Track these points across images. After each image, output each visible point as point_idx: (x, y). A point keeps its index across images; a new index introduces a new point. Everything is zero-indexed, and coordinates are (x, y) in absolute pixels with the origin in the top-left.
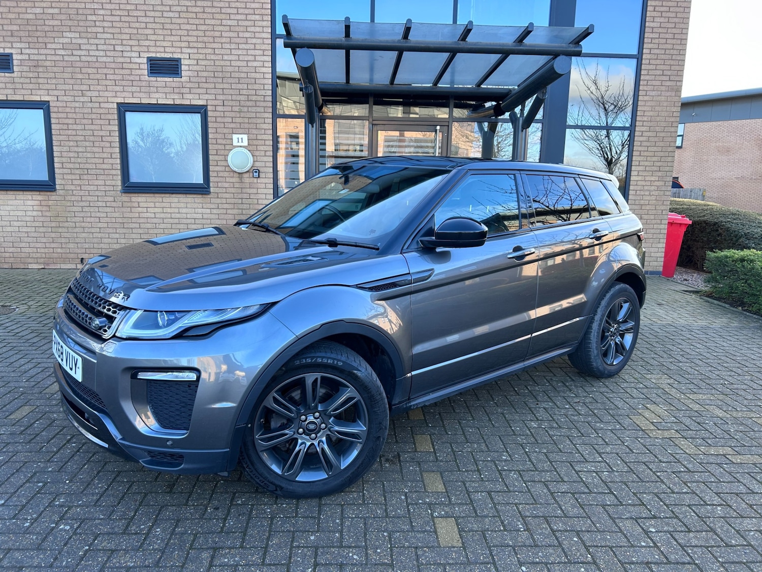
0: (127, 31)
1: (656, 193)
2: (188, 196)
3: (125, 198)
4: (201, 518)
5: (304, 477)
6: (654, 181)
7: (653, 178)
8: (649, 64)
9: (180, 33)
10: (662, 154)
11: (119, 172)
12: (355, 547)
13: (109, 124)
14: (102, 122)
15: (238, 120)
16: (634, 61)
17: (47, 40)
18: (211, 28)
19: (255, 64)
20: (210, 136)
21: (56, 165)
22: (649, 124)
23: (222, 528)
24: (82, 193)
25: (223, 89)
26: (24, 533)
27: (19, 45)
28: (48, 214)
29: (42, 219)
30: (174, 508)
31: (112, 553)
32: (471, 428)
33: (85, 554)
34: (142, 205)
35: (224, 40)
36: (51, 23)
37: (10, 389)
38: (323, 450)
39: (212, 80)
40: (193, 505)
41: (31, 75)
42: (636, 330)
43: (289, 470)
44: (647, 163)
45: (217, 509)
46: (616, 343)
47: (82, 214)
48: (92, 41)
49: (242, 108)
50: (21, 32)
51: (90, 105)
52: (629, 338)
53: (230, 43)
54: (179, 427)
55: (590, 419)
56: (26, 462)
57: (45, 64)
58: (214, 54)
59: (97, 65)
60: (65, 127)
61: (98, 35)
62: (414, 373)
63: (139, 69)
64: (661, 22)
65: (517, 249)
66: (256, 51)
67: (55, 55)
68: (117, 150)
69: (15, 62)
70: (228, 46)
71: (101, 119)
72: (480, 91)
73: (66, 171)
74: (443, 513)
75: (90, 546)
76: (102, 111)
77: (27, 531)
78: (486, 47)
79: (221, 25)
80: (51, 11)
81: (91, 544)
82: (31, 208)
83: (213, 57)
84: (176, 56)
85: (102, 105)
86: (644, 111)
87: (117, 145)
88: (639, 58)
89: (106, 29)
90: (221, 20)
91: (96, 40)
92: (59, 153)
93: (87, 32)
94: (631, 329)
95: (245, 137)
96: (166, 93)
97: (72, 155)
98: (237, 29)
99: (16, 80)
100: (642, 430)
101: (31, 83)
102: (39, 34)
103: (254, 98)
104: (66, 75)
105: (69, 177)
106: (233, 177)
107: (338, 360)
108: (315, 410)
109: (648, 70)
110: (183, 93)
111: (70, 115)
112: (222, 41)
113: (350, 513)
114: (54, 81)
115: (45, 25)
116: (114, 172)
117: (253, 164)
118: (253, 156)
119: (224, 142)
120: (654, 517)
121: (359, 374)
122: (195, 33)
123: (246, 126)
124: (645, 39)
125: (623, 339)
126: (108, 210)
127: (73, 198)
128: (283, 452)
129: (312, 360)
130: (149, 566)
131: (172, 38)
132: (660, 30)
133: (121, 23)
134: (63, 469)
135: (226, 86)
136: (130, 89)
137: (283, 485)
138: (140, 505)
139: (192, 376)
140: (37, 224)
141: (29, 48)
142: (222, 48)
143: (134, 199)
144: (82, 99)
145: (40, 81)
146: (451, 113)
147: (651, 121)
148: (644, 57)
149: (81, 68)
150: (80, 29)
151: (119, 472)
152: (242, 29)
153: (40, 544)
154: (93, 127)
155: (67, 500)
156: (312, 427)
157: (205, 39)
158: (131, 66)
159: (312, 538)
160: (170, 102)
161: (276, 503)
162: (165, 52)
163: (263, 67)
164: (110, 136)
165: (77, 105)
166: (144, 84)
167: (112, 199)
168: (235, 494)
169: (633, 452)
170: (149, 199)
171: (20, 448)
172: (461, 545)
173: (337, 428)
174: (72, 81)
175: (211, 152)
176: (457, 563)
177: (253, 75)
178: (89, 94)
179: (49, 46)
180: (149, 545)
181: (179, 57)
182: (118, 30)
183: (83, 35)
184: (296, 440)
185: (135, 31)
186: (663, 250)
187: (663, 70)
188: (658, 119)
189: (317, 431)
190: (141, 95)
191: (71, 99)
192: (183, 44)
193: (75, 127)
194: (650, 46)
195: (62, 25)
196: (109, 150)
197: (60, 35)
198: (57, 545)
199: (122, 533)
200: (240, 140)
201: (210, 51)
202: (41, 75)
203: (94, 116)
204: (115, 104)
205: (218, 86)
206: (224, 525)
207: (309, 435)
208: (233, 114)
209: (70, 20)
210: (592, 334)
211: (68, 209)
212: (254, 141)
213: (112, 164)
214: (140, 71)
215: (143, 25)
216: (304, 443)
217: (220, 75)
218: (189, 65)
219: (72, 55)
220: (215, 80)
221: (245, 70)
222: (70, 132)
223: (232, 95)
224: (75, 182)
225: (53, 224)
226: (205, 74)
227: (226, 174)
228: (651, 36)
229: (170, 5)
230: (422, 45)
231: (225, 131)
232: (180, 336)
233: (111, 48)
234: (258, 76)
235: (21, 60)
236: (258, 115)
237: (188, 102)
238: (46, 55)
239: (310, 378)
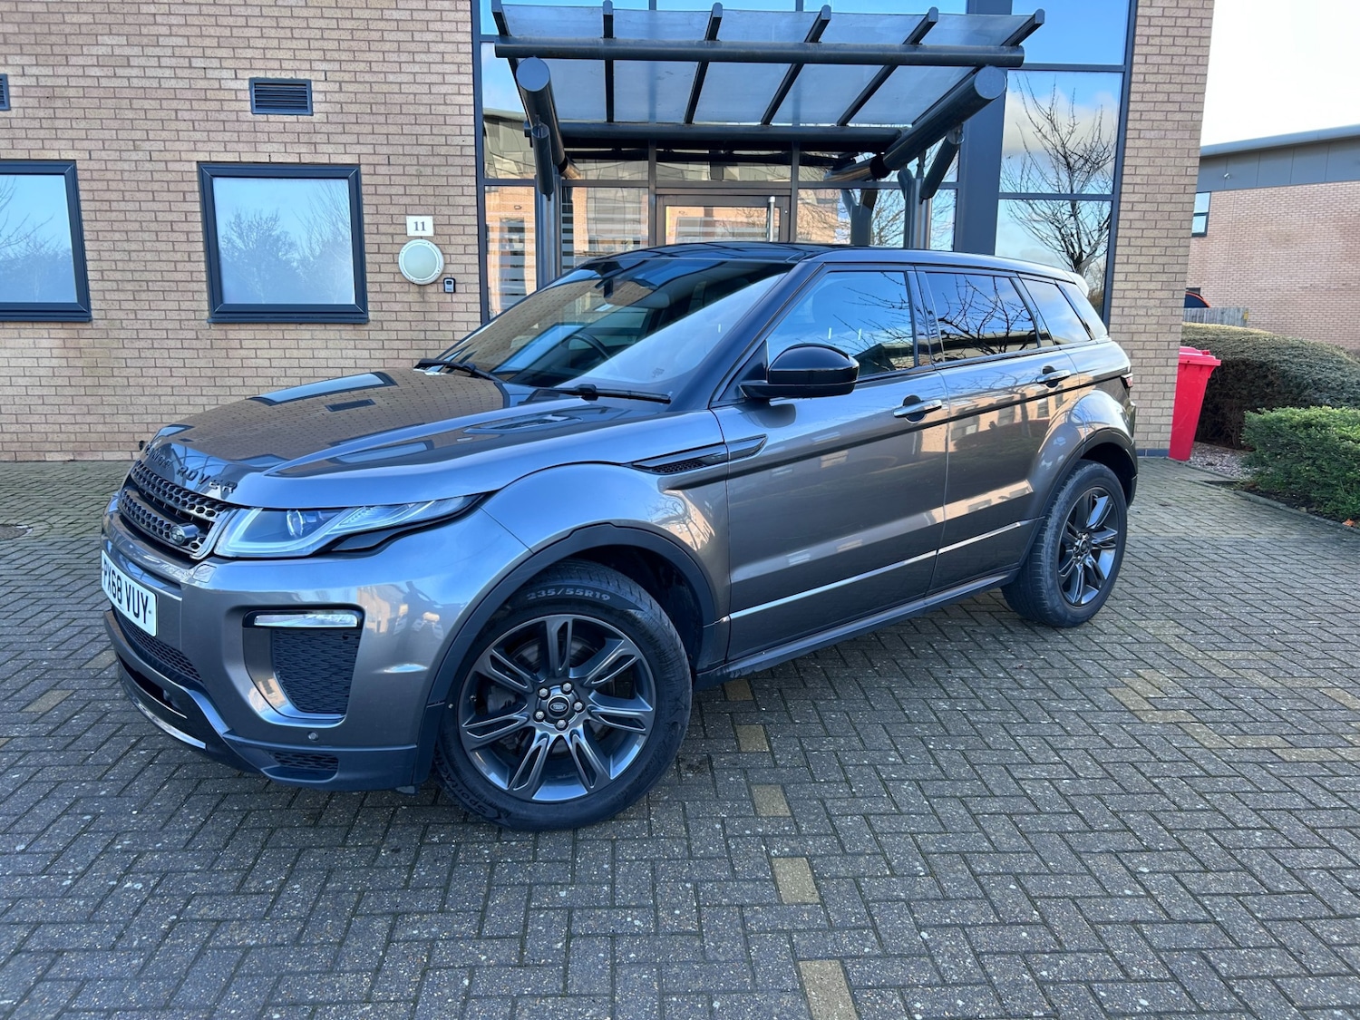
0: (212, 31)
1: (1159, 312)
2: (328, 327)
3: (217, 332)
4: (370, 866)
5: (545, 794)
6: (1154, 291)
7: (1152, 286)
8: (1144, 82)
9: (307, 33)
10: (1168, 242)
11: (204, 286)
12: (637, 907)
13: (185, 201)
14: (171, 197)
15: (416, 190)
16: (1119, 77)
17: (69, 51)
18: (363, 25)
19: (444, 89)
20: (367, 219)
21: (90, 275)
22: (1146, 189)
23: (407, 882)
24: (138, 325)
25: (387, 135)
26: (63, 897)
27: (18, 60)
28: (79, 363)
29: (67, 372)
30: (323, 851)
31: (218, 925)
32: (834, 712)
33: (171, 929)
34: (246, 344)
35: (387, 46)
36: (76, 19)
37: (25, 663)
38: (578, 746)
39: (367, 118)
40: (356, 846)
41: (41, 114)
42: (1119, 544)
43: (520, 783)
44: (1140, 259)
45: (396, 851)
46: (1086, 567)
47: (140, 363)
48: (149, 51)
49: (422, 169)
50: (22, 37)
51: (148, 166)
52: (1107, 557)
53: (399, 51)
54: (328, 708)
55: (1040, 694)
56: (60, 782)
57: (66, 94)
58: (371, 71)
59: (160, 94)
60: (105, 206)
61: (161, 39)
62: (733, 616)
63: (236, 100)
64: (1164, 8)
65: (911, 401)
66: (445, 66)
67: (84, 76)
68: (200, 247)
69: (13, 91)
70: (394, 57)
71: (169, 191)
72: (846, 132)
73: (108, 285)
74: (787, 850)
75: (178, 915)
76: (169, 177)
77: (68, 893)
78: (855, 52)
79: (382, 19)
81: (181, 911)
82: (47, 353)
83: (368, 77)
84: (301, 76)
85: (171, 166)
86: (1136, 166)
87: (200, 237)
88: (1126, 71)
89: (175, 29)
90: (382, 10)
91: (158, 49)
92: (95, 254)
93: (141, 35)
94: (1112, 541)
95: (429, 221)
96: (285, 143)
97: (117, 256)
98: (410, 26)
99: (15, 123)
100: (1130, 711)
101: (41, 128)
102: (53, 39)
103: (443, 150)
104: (104, 113)
105: (116, 296)
106: (408, 292)
107: (603, 592)
108: (564, 678)
109: (1143, 93)
110: (315, 144)
111: (113, 185)
112: (384, 49)
113: (627, 852)
114: (83, 124)
115: (64, 23)
116: (195, 286)
117: (444, 269)
118: (443, 254)
119: (391, 230)
120: (1148, 849)
121: (639, 615)
122: (335, 34)
123: (431, 200)
124: (1137, 38)
125: (1097, 561)
126: (186, 354)
127: (123, 334)
128: (510, 752)
129: (557, 591)
130: (282, 945)
131: (294, 44)
132: (1163, 21)
133: (201, 18)
134: (126, 793)
135: (392, 129)
136: (220, 136)
137: (511, 808)
138: (263, 848)
139: (350, 620)
140: (59, 381)
141: (37, 65)
142: (384, 61)
143: (232, 335)
144: (134, 156)
145: (59, 124)
146: (795, 174)
147: (1147, 184)
148: (1135, 69)
149: (131, 99)
150: (126, 29)
151: (225, 795)
152: (419, 26)
153: (92, 914)
154: (155, 206)
155: (135, 843)
156: (559, 707)
157: (354, 45)
158: (221, 95)
159: (563, 894)
160: (293, 159)
161: (499, 840)
162: (281, 69)
163: (459, 94)
164: (186, 221)
165: (126, 166)
166: (245, 127)
167: (192, 335)
168: (427, 826)
169: (1114, 747)
170: (259, 335)
171: (48, 759)
172: (818, 900)
173: (602, 709)
174: (115, 124)
175: (367, 248)
176: (810, 929)
177: (441, 109)
178: (147, 145)
179: (73, 60)
180: (282, 910)
181: (307, 77)
182: (196, 31)
183: (134, 40)
184: (532, 730)
185: (227, 32)
186: (1171, 412)
187: (1169, 93)
188: (1160, 180)
189: (567, 714)
190: (240, 147)
191: (115, 155)
192: (315, 55)
193: (122, 206)
194: (1146, 50)
195: (95, 23)
196: (185, 247)
197: (91, 40)
198: (122, 915)
199: (234, 893)
200: (420, 227)
201: (362, 66)
202: (59, 113)
203: (156, 186)
204: (195, 165)
205: (378, 129)
206: (410, 877)
207: (555, 722)
208: (406, 180)
209: (110, 13)
210: (1044, 550)
211: (115, 353)
212: (445, 228)
213: (192, 272)
214: (237, 103)
215: (241, 21)
216: (545, 736)
217: (382, 109)
218: (325, 92)
219: (115, 76)
220: (372, 119)
221: (426, 99)
222: (113, 216)
223: (403, 145)
224: (126, 305)
225: (89, 382)
226: (354, 108)
227: (396, 288)
228: (1147, 31)
230: (742, 51)
231: (394, 210)
232: (327, 551)
233: (185, 62)
234: (449, 110)
235: (22, 87)
236: (451, 181)
237: (325, 160)
238: (68, 77)
239: (554, 623)
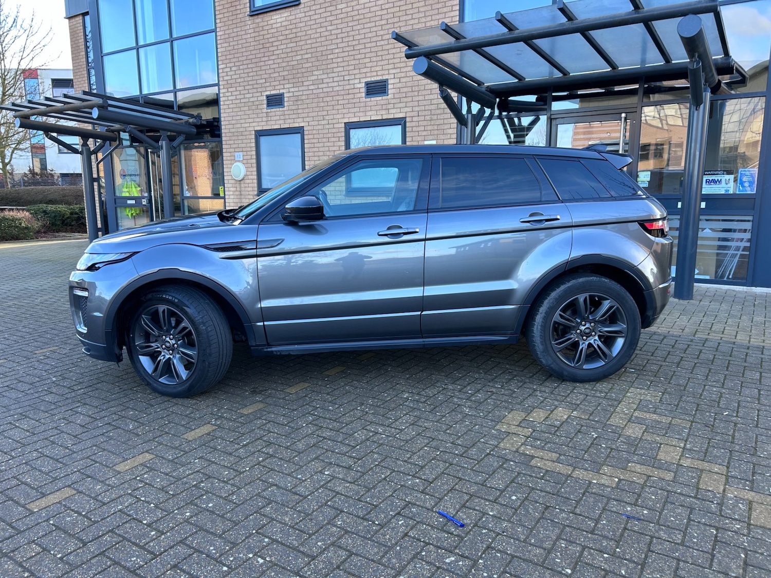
0: (352, 63)
4: (107, 391)
5: (163, 380)
13: (339, 141)
14: (334, 139)
15: (429, 128)
17: (304, 79)
20: (408, 144)
23: (105, 397)
25: (418, 101)
27: (287, 86)
30: (106, 384)
31: (50, 394)
33: (41, 391)
36: (306, 65)
40: (115, 385)
41: (294, 108)
45: (120, 389)
48: (330, 75)
49: (433, 117)
50: (289, 76)
51: (327, 126)
57: (302, 98)
59: (333, 94)
60: (313, 145)
61: (334, 69)
62: (267, 323)
63: (360, 93)
67: (308, 90)
69: (285, 99)
74: (219, 423)
75: (48, 389)
76: (334, 130)
77: (40, 377)
80: (306, 56)
81: (50, 388)
83: (411, 74)
84: (385, 78)
85: (335, 126)
89: (339, 64)
91: (333, 74)
93: (327, 69)
95: (434, 143)
96: (377, 110)
99: (286, 113)
101: (294, 114)
102: (299, 75)
104: (314, 105)
107: (175, 298)
110: (389, 109)
111: (315, 136)
113: (173, 408)
114: (307, 111)
115: (303, 68)
121: (188, 310)
123: (436, 132)
131: (383, 63)
133: (349, 57)
135: (420, 98)
136: (353, 110)
138: (96, 379)
139: (85, 294)
141: (293, 87)
144: (323, 122)
145: (299, 111)
149: (323, 98)
150: (324, 67)
153: (35, 383)
156: (168, 344)
158: (354, 91)
160: (379, 118)
162: (377, 75)
164: (339, 150)
165: (320, 127)
166: (362, 104)
174: (317, 109)
178: (327, 118)
179: (305, 84)
180: (68, 395)
181: (387, 78)
182: (347, 63)
183: (325, 71)
185: (358, 62)
190: (360, 114)
191: (317, 123)
192: (390, 67)
193: (318, 145)
195: (312, 66)
197: (310, 74)
198: (39, 385)
199: (67, 388)
201: (409, 69)
202: (300, 107)
204: (343, 124)
205: (414, 99)
206: (108, 396)
207: (168, 351)
208: (425, 123)
209: (317, 61)
215: (363, 56)
217: (417, 89)
218: (394, 84)
219: (318, 88)
222: (315, 149)
223: (425, 105)
226: (405, 90)
229: (382, 35)
231: (419, 138)
233: (342, 78)
235: (288, 97)
236: (446, 121)
237: (391, 116)
238: (303, 91)
239: (161, 308)
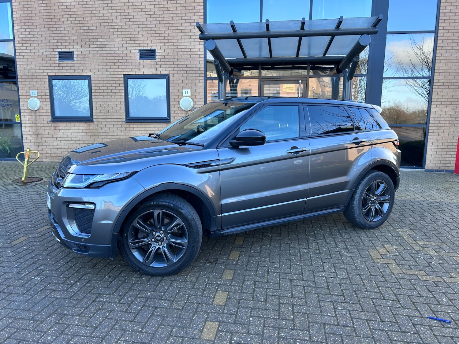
0: (129, 36)
1: (450, 119)
2: (159, 124)
3: (127, 125)
4: (101, 280)
5: (154, 265)
6: (448, 111)
7: (447, 110)
8: (443, 36)
9: (155, 35)
10: (453, 94)
11: (124, 111)
12: (168, 300)
13: (120, 86)
14: (116, 85)
15: (185, 82)
16: (433, 35)
17: (90, 43)
18: (171, 31)
19: (195, 50)
20: (171, 91)
21: (94, 108)
22: (444, 74)
23: (108, 286)
24: (106, 123)
25: (178, 64)
26: (19, 279)
27: (77, 47)
28: (89, 134)
29: (86, 137)
30: (91, 275)
31: (53, 291)
32: (266, 250)
33: (41, 291)
34: (135, 129)
35: (178, 38)
36: (92, 34)
37: (44, 218)
38: (164, 251)
39: (172, 60)
40: (100, 275)
41: (82, 62)
43: (146, 260)
44: (442, 100)
45: (110, 277)
46: (375, 208)
47: (106, 134)
48: (111, 43)
49: (188, 75)
50: (78, 40)
51: (110, 76)
53: (182, 39)
54: (88, 232)
55: (342, 250)
56: (35, 250)
57: (89, 56)
58: (173, 45)
59: (114, 55)
60: (98, 88)
61: (115, 39)
62: (223, 215)
63: (135, 56)
64: (451, 9)
65: (293, 148)
66: (196, 43)
67: (94, 51)
68: (123, 100)
69: (75, 56)
70: (180, 41)
71: (115, 83)
72: (325, 58)
73: (98, 111)
74: (224, 289)
75: (44, 288)
76: (116, 79)
77: (21, 279)
79: (177, 30)
80: (92, 28)
81: (46, 287)
82: (81, 131)
83: (172, 47)
84: (153, 48)
85: (116, 76)
86: (440, 66)
87: (123, 97)
88: (436, 33)
89: (119, 36)
90: (177, 27)
91: (114, 42)
92: (95, 102)
93: (109, 38)
95: (189, 91)
96: (148, 68)
97: (101, 103)
98: (185, 31)
99: (75, 65)
100: (372, 258)
101: (82, 66)
102: (86, 40)
103: (194, 69)
104: (99, 61)
105: (100, 114)
106: (183, 113)
107: (171, 203)
108: (160, 229)
109: (443, 40)
110: (157, 68)
111: (101, 82)
112: (177, 38)
113: (175, 285)
114: (93, 65)
115: (89, 35)
116: (121, 111)
117: (194, 106)
118: (193, 101)
119: (178, 94)
120: (346, 302)
121: (182, 211)
122: (163, 35)
123: (190, 84)
124: (440, 21)
125: (382, 207)
126: (119, 131)
127: (102, 126)
128: (143, 250)
129: (157, 202)
130: (66, 298)
131: (152, 38)
132: (451, 14)
133: (126, 32)
134: (49, 254)
135: (179, 63)
136: (130, 67)
137: (143, 268)
138: (75, 272)
139: (92, 207)
140: (84, 139)
141: (82, 48)
142: (177, 42)
143: (131, 126)
144: (106, 73)
145: (87, 65)
146: (308, 73)
147: (445, 73)
148: (439, 32)
149: (106, 57)
150: (106, 37)
151: (74, 258)
152: (188, 31)
153: (24, 285)
154: (111, 88)
155: (44, 268)
156: (159, 238)
157: (169, 38)
158: (131, 55)
159: (149, 294)
160: (150, 73)
161: (140, 277)
162: (148, 46)
163: (199, 51)
164: (120, 92)
165: (104, 76)
166: (137, 64)
167: (120, 126)
168: (122, 271)
169: (357, 269)
170: (139, 126)
171: (35, 244)
172: (224, 305)
173: (172, 240)
174: (102, 64)
175: (171, 100)
176: (216, 313)
177: (194, 56)
178: (110, 70)
179: (91, 46)
180: (71, 289)
181: (155, 48)
182: (125, 36)
183: (108, 40)
184: (151, 244)
185: (133, 36)
186: (455, 156)
187: (453, 40)
188: (450, 71)
189: (162, 241)
190: (136, 70)
191: (101, 73)
192: (157, 41)
193: (103, 88)
194: (443, 25)
195: (97, 35)
196: (119, 100)
197: (96, 40)
198: (31, 286)
199: (61, 284)
200: (187, 93)
201: (171, 44)
202: (87, 62)
203: (112, 82)
204: (123, 75)
205: (175, 63)
206: (110, 285)
207: (158, 243)
208: (183, 78)
209: (101, 32)
210: (355, 201)
211: (99, 131)
212: (194, 93)
213: (121, 107)
214: (135, 57)
215: (137, 33)
216: (155, 247)
217: (176, 57)
218: (160, 52)
219: (102, 50)
220: (173, 60)
221: (189, 53)
222: (100, 91)
223: (182, 68)
224: (103, 117)
225: (92, 139)
226: (168, 57)
227: (179, 112)
228: (444, 18)
229: (151, 21)
230: (277, 34)
231: (179, 88)
232: (89, 187)
233: (121, 45)
234: (196, 56)
235: (78, 54)
236: (196, 78)
237: (159, 73)
238: (90, 51)
239: (156, 212)
